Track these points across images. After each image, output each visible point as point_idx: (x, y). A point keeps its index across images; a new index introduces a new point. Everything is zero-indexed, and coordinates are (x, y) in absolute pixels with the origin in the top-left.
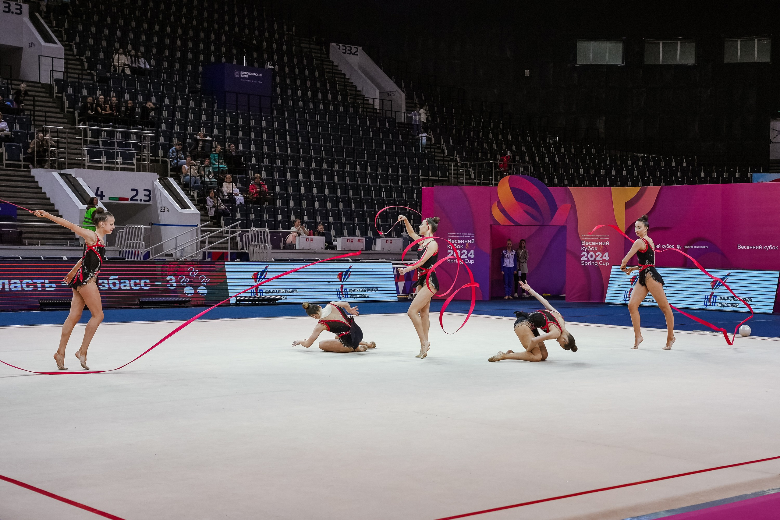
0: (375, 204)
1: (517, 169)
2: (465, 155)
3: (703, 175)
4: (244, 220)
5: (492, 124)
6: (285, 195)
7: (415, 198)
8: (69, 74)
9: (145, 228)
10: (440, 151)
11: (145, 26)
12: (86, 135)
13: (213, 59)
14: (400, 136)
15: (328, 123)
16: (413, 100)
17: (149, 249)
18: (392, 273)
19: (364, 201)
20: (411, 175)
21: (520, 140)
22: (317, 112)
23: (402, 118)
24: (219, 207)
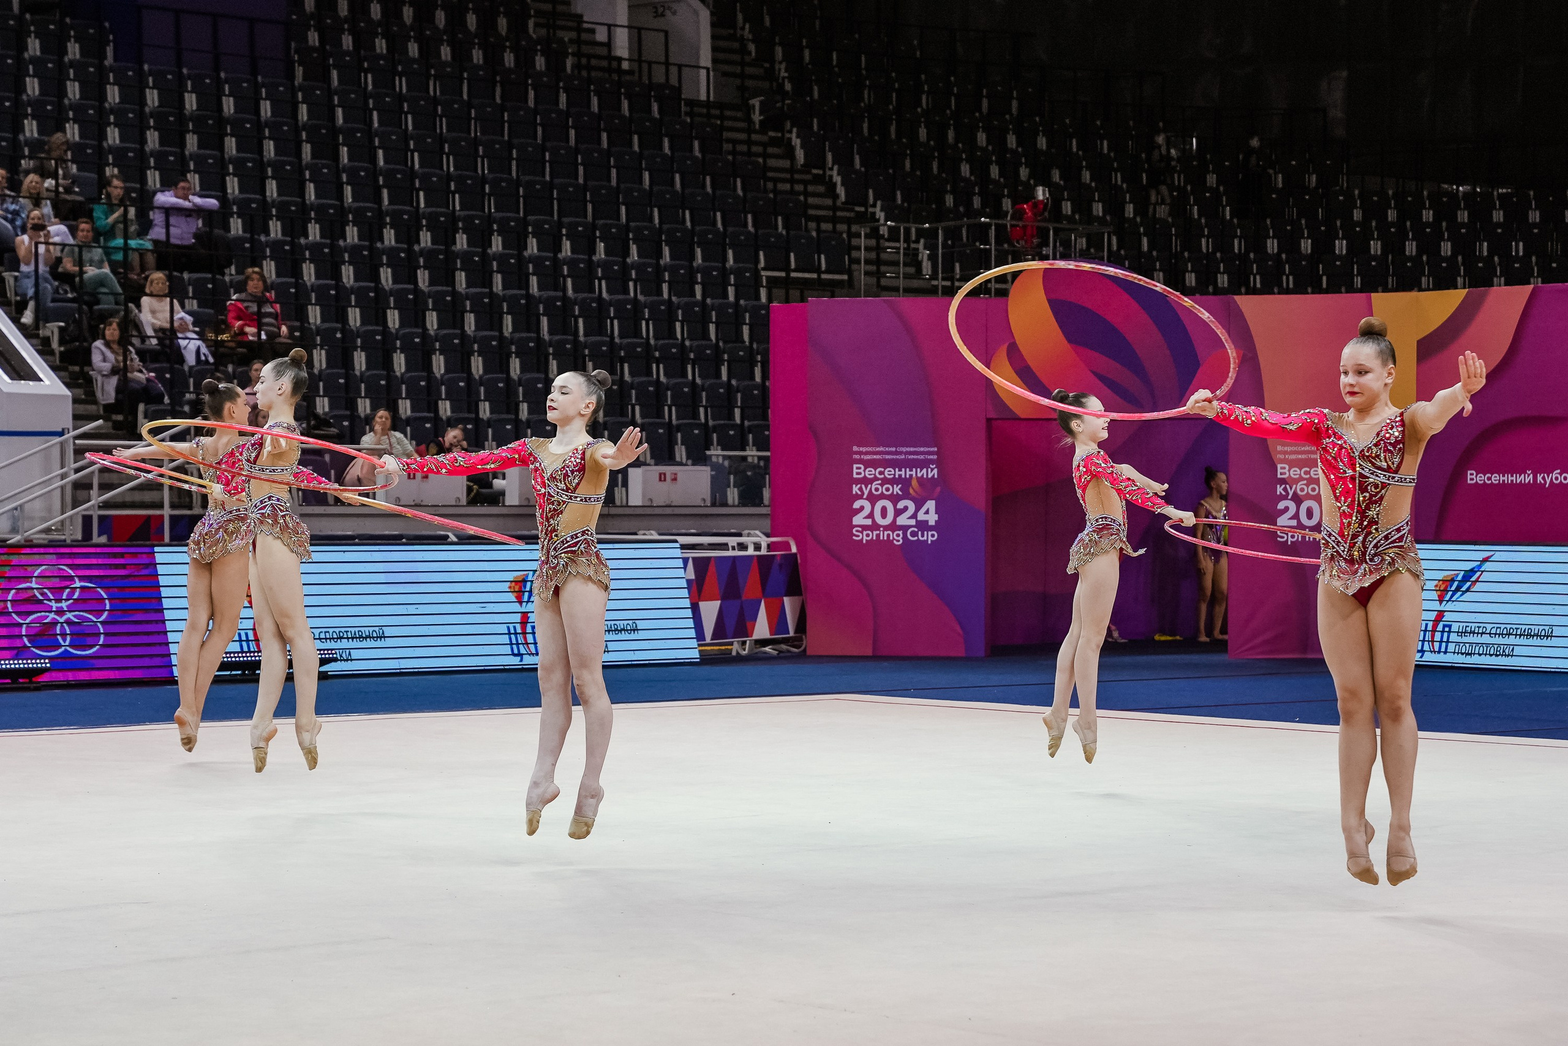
0: (622, 361)
1: (1066, 244)
2: (903, 202)
5: (985, 103)
6: (339, 335)
7: (746, 337)
10: (821, 189)
14: (696, 144)
15: (469, 105)
16: (734, 27)
18: (681, 573)
19: (587, 352)
20: (731, 268)
21: (1075, 150)
22: (433, 72)
23: (702, 86)
24: (129, 375)
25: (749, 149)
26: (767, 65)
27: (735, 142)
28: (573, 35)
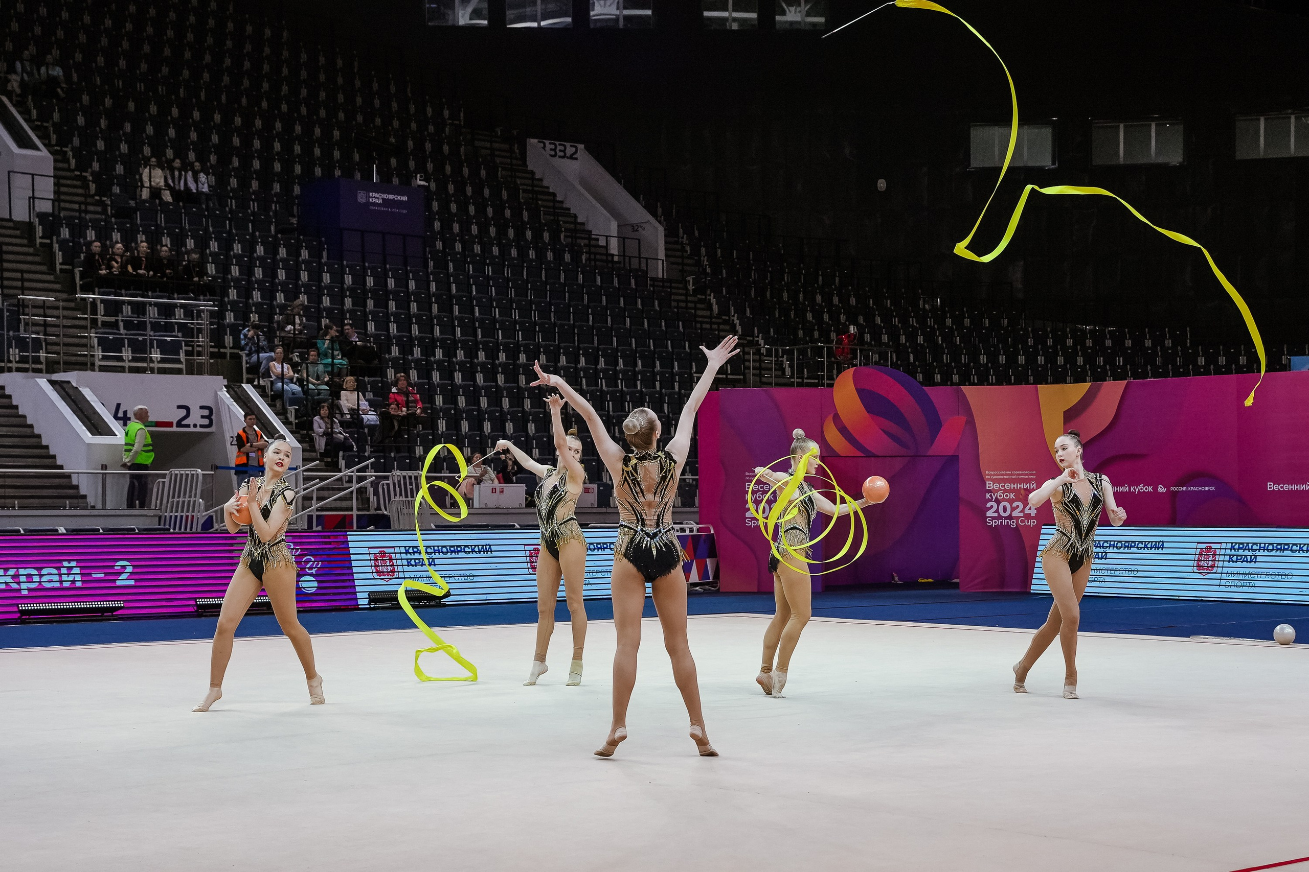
1: (867, 358)
2: (774, 335)
3: (1201, 361)
4: (380, 457)
5: (820, 278)
6: (453, 412)
8: (62, 205)
9: (203, 474)
10: (728, 327)
11: (196, 115)
12: (94, 311)
13: (318, 171)
14: (656, 302)
15: (527, 282)
16: (678, 237)
17: (210, 512)
20: (676, 371)
21: (871, 305)
22: (507, 263)
23: (659, 270)
24: (334, 435)
25: (687, 305)
26: (696, 258)
27: (678, 301)
28: (587, 242)
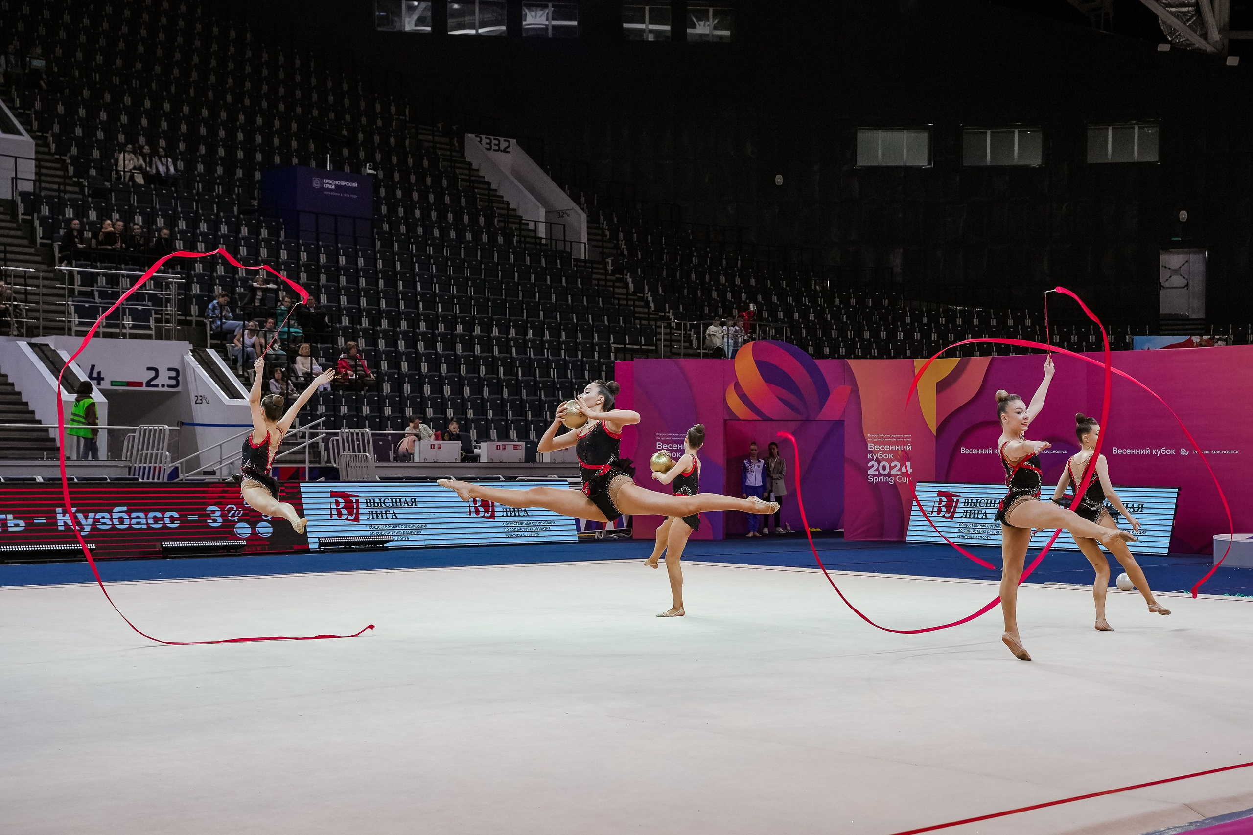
0: (541, 389)
1: (765, 332)
2: (683, 311)
4: (331, 416)
5: (724, 262)
6: (396, 376)
8: (43, 185)
9: (170, 429)
10: (642, 304)
11: (167, 106)
12: (72, 281)
13: (277, 159)
14: (579, 281)
15: (464, 260)
16: (599, 223)
17: (177, 463)
19: (523, 385)
20: (596, 343)
21: (769, 285)
22: (446, 244)
23: (582, 252)
24: (289, 396)
25: (606, 283)
26: (615, 242)
27: (598, 280)
28: (517, 226)
